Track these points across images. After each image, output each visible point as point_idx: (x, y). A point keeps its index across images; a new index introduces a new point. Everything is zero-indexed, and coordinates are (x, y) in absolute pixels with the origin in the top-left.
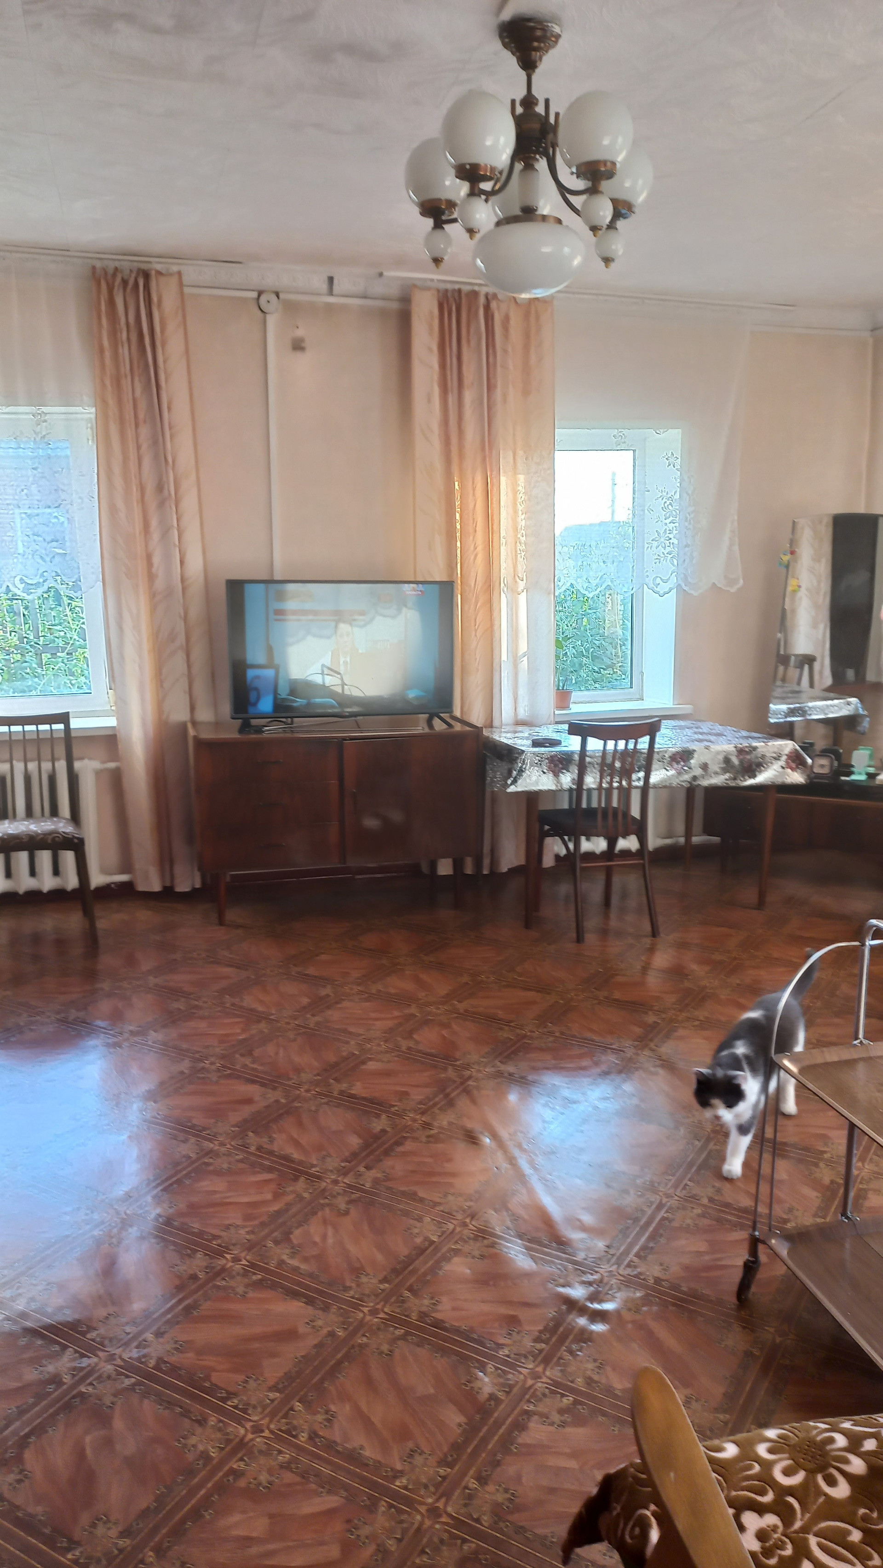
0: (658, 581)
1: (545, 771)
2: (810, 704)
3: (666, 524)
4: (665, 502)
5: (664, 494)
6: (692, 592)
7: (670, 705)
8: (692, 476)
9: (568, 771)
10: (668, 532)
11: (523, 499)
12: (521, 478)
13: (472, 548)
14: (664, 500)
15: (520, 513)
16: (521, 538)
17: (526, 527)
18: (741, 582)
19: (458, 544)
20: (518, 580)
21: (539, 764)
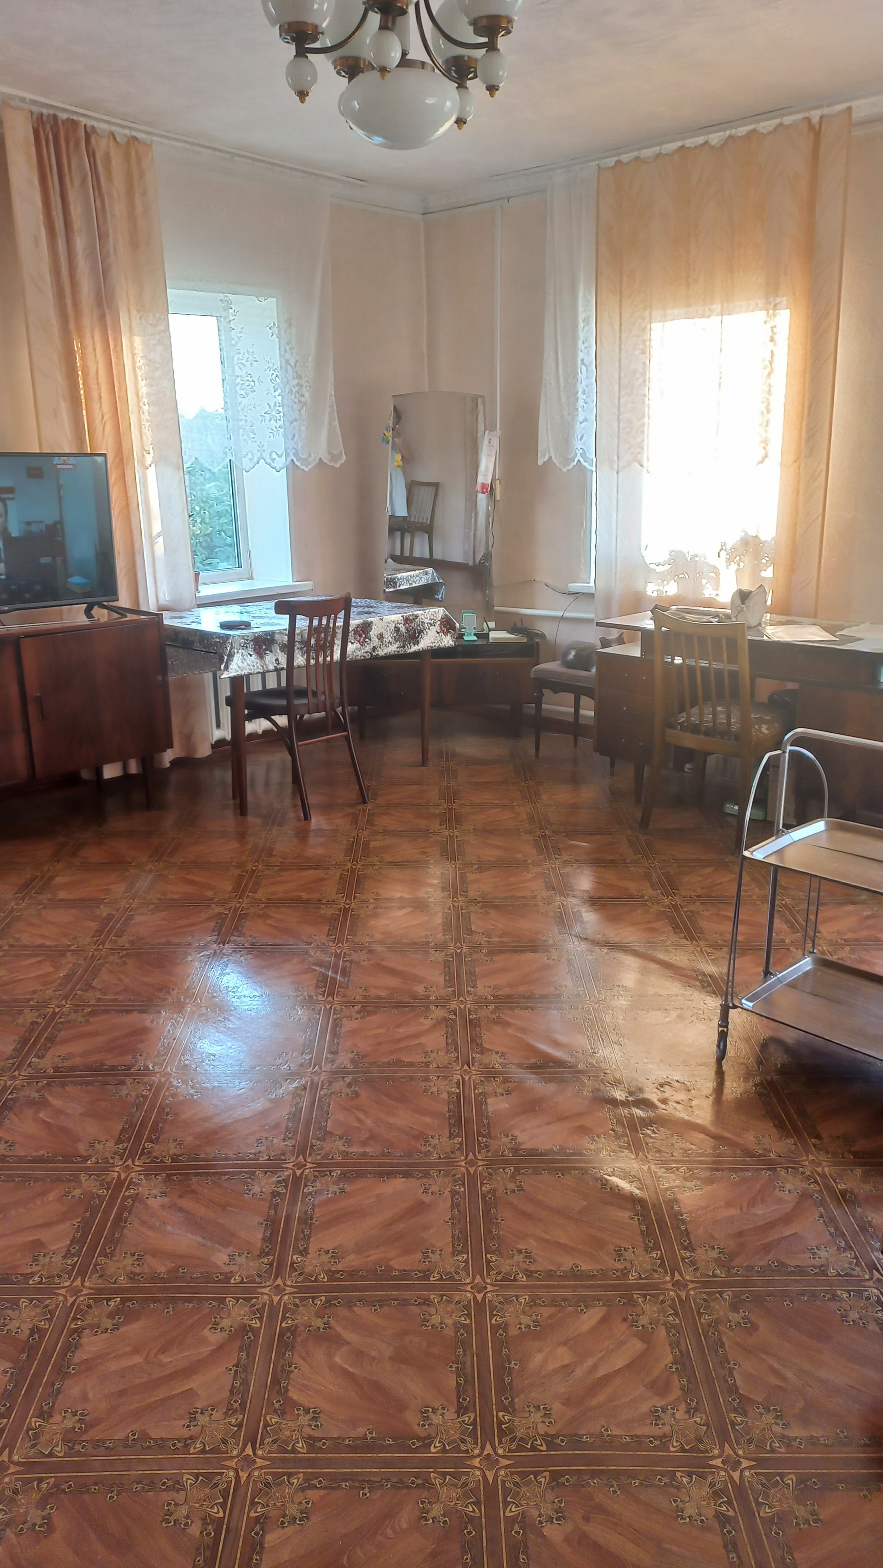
0: (274, 456)
1: (251, 653)
2: (399, 576)
3: (275, 397)
4: (273, 374)
5: (271, 365)
6: (304, 467)
7: (290, 582)
8: (293, 348)
9: (271, 652)
10: (278, 405)
11: (141, 363)
12: (137, 340)
13: (100, 417)
14: (272, 372)
15: (140, 379)
16: (143, 406)
17: (149, 395)
18: (344, 457)
19: (84, 412)
20: (145, 453)
21: (245, 647)
